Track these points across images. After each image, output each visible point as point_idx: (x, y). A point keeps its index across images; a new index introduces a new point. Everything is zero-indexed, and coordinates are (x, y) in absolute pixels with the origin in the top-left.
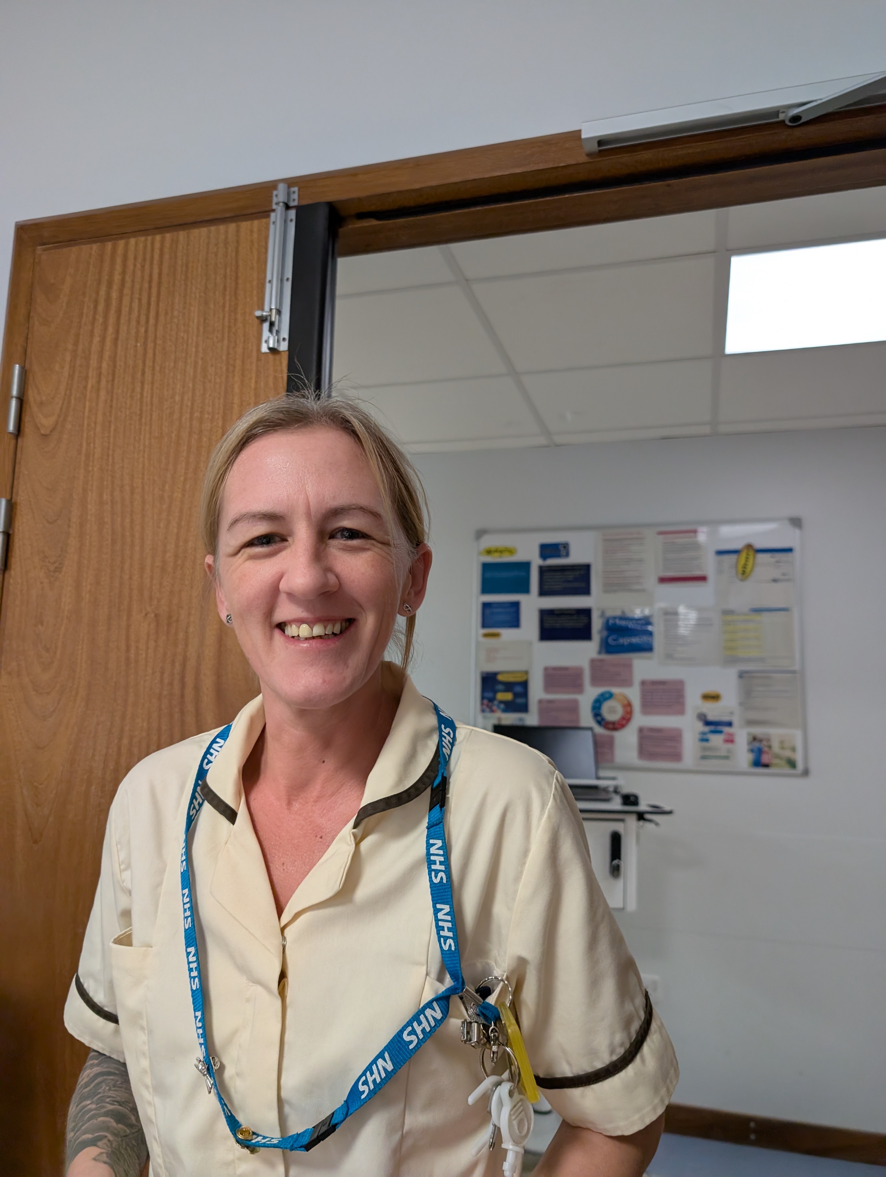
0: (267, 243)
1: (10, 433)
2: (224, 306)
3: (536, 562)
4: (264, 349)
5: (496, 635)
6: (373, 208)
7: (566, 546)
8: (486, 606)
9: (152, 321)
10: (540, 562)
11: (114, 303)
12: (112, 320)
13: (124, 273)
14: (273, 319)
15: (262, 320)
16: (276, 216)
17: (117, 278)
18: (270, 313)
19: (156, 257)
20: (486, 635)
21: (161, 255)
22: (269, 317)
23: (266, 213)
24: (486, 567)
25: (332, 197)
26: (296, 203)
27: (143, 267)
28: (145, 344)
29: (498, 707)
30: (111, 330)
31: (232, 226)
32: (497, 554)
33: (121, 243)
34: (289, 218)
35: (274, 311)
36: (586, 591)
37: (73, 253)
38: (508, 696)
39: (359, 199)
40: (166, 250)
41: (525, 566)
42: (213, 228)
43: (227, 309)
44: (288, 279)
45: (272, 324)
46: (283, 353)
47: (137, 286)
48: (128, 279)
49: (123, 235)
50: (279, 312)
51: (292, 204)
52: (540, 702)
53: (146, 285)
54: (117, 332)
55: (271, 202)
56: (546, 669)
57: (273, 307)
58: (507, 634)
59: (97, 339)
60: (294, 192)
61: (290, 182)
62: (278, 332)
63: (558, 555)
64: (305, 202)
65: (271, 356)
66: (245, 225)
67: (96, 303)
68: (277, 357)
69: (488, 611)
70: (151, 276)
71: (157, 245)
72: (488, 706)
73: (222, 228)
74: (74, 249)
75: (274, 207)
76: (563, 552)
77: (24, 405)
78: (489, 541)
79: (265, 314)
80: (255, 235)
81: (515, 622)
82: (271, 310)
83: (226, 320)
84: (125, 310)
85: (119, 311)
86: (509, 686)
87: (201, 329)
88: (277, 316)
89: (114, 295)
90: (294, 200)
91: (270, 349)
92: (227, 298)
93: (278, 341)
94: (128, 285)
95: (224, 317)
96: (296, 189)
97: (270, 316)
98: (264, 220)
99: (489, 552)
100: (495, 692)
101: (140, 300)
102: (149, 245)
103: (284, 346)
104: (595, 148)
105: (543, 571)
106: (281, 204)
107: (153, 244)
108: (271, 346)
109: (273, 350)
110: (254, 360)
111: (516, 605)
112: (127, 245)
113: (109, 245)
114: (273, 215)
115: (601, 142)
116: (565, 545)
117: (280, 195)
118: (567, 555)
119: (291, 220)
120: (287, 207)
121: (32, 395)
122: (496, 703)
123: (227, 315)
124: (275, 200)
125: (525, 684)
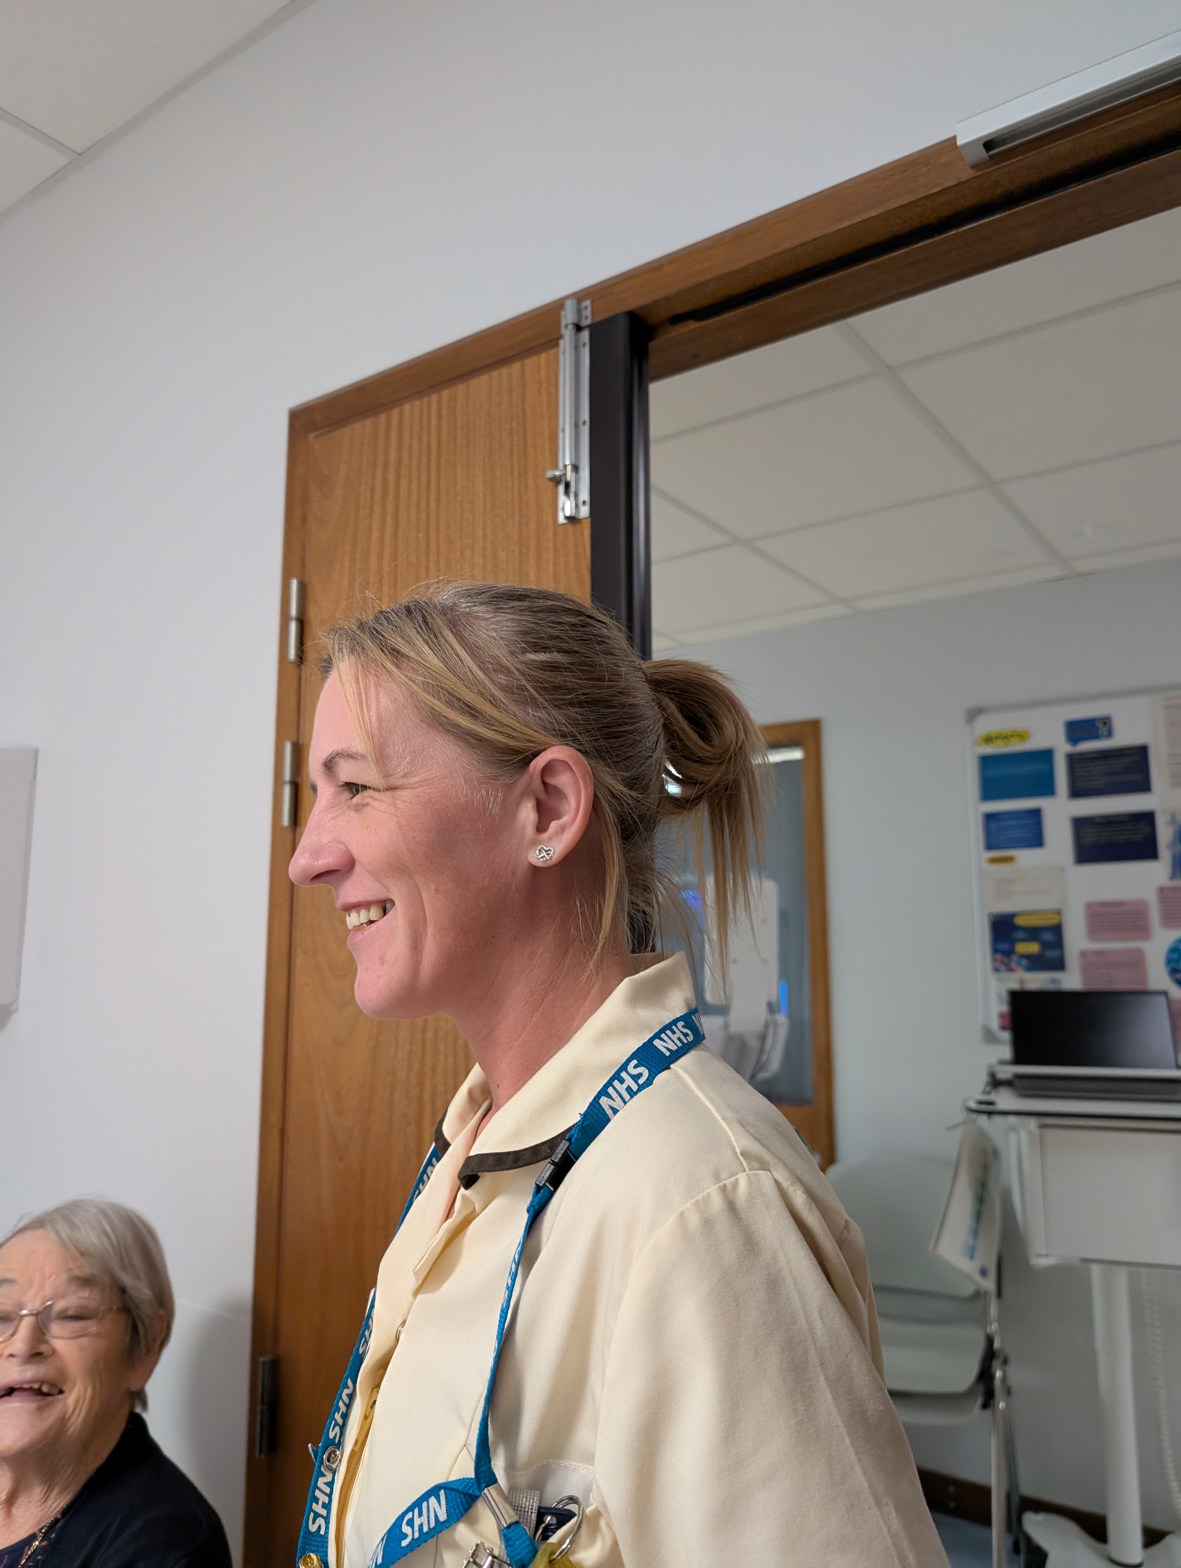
0: (557, 380)
1: (292, 663)
2: (512, 471)
3: (1062, 749)
4: (561, 520)
5: (1009, 860)
6: (686, 308)
7: (1106, 722)
8: (990, 818)
9: (433, 504)
10: (1068, 748)
11: (391, 486)
12: (390, 509)
13: (400, 447)
14: (568, 479)
15: (556, 481)
16: (565, 344)
17: (393, 455)
18: (564, 472)
19: (434, 422)
20: (994, 861)
21: (439, 418)
22: (563, 478)
23: (553, 342)
24: (986, 762)
25: (632, 304)
26: (588, 322)
27: (420, 437)
28: (427, 532)
29: (1019, 963)
30: (389, 521)
31: (516, 367)
32: (1000, 742)
33: (395, 412)
34: (581, 342)
35: (569, 468)
36: (1143, 786)
37: (345, 434)
38: (1033, 948)
39: (667, 299)
40: (444, 412)
41: (1046, 755)
42: (495, 374)
43: (516, 473)
44: (584, 423)
45: (567, 486)
46: (584, 521)
47: (415, 462)
48: (405, 455)
49: (397, 402)
50: (576, 468)
51: (586, 322)
52: (1083, 954)
53: (424, 460)
54: (396, 521)
55: (559, 326)
56: (1089, 906)
57: (567, 462)
58: (1025, 857)
59: (375, 536)
60: (586, 308)
61: (580, 297)
62: (576, 495)
63: (1095, 736)
64: (600, 318)
65: (570, 528)
66: (530, 362)
67: (372, 490)
68: (578, 527)
69: (993, 825)
70: (429, 446)
71: (434, 407)
72: (1003, 963)
73: (504, 371)
74: (347, 430)
75: (563, 331)
76: (1103, 730)
77: (306, 628)
78: (987, 724)
79: (557, 473)
80: (543, 373)
81: (1036, 839)
82: (565, 466)
83: (516, 489)
84: (403, 493)
85: (397, 497)
86: (1033, 933)
87: (488, 505)
88: (574, 474)
89: (391, 477)
90: (587, 318)
91: (567, 518)
92: (515, 459)
93: (577, 506)
94: (405, 462)
95: (513, 486)
96: (587, 303)
97: (565, 474)
98: (552, 352)
99: (988, 740)
100: (1013, 942)
101: (419, 479)
102: (425, 410)
103: (585, 512)
104: (982, 154)
105: (1073, 760)
106: (570, 327)
107: (429, 407)
108: (568, 514)
109: (571, 519)
110: (550, 535)
111: (1036, 814)
112: (401, 414)
113: (383, 417)
114: (561, 342)
115: (989, 144)
116: (1105, 720)
117: (568, 316)
118: (1110, 734)
119: (584, 345)
120: (578, 328)
121: (314, 615)
122: (1015, 958)
123: (516, 482)
124: (563, 323)
125: (1057, 930)
